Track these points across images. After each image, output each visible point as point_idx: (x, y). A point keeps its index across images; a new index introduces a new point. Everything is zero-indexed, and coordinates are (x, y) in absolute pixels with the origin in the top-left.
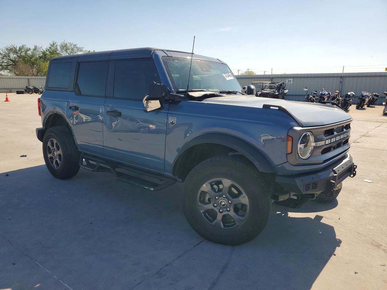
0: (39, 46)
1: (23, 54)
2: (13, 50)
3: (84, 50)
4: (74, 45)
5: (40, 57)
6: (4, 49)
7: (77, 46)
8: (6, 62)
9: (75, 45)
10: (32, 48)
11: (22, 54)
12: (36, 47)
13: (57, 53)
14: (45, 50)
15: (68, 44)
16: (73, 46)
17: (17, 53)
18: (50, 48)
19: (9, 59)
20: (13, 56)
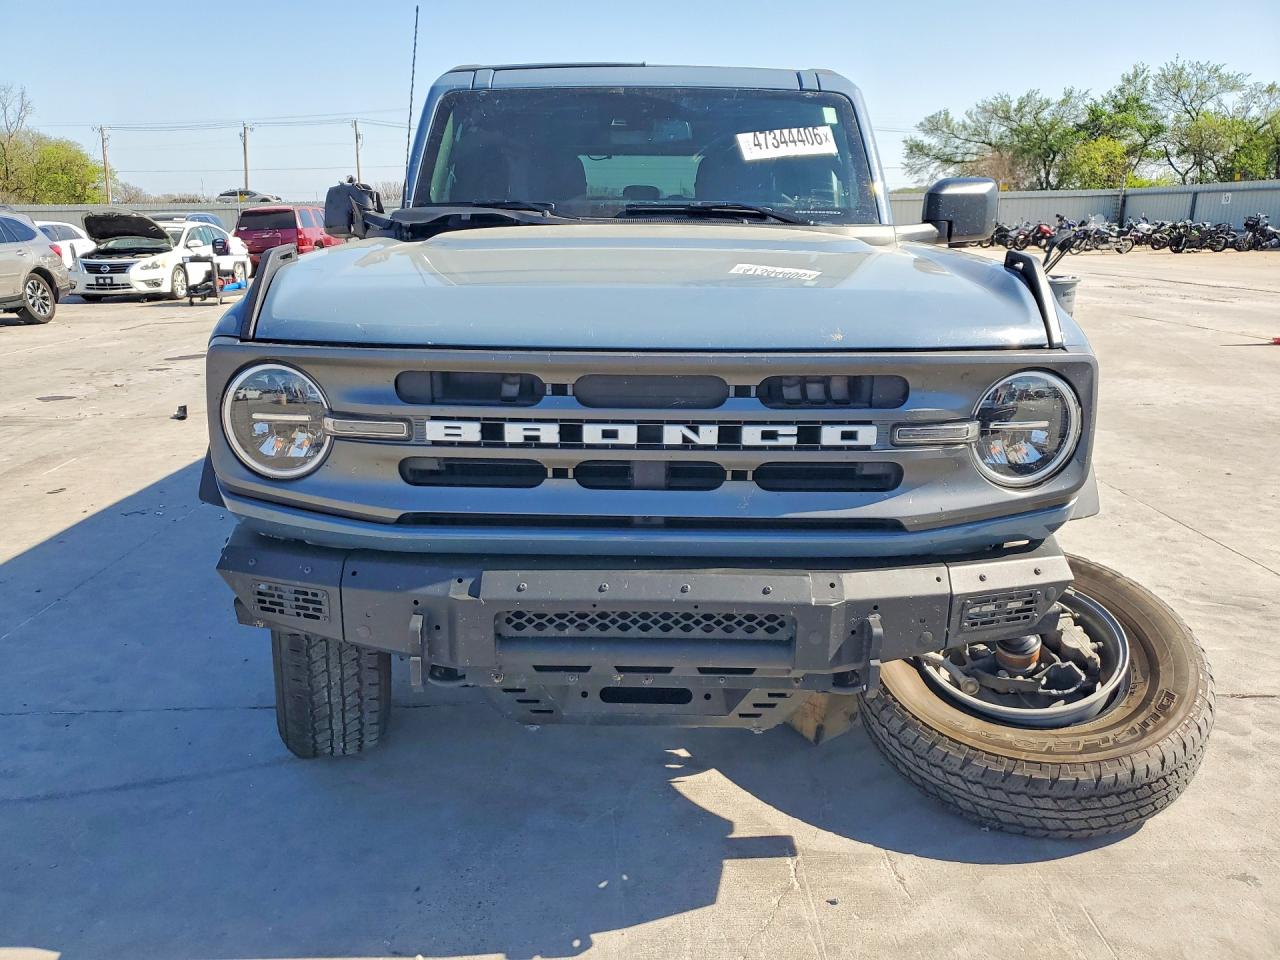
0: (1079, 88)
1: (1027, 122)
2: (1000, 111)
3: (1249, 82)
4: (1209, 72)
5: (1080, 127)
6: (975, 110)
7: (1223, 71)
8: (975, 150)
9: (1216, 70)
10: (1057, 97)
11: (1024, 122)
12: (1069, 94)
13: (1142, 105)
14: (1100, 100)
15: (1188, 70)
16: (1206, 73)
17: (1008, 118)
18: (1121, 90)
19: (983, 142)
20: (997, 130)
